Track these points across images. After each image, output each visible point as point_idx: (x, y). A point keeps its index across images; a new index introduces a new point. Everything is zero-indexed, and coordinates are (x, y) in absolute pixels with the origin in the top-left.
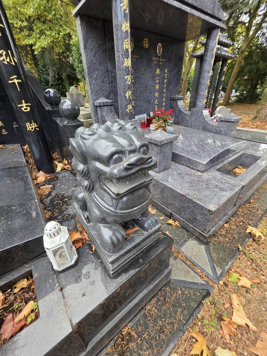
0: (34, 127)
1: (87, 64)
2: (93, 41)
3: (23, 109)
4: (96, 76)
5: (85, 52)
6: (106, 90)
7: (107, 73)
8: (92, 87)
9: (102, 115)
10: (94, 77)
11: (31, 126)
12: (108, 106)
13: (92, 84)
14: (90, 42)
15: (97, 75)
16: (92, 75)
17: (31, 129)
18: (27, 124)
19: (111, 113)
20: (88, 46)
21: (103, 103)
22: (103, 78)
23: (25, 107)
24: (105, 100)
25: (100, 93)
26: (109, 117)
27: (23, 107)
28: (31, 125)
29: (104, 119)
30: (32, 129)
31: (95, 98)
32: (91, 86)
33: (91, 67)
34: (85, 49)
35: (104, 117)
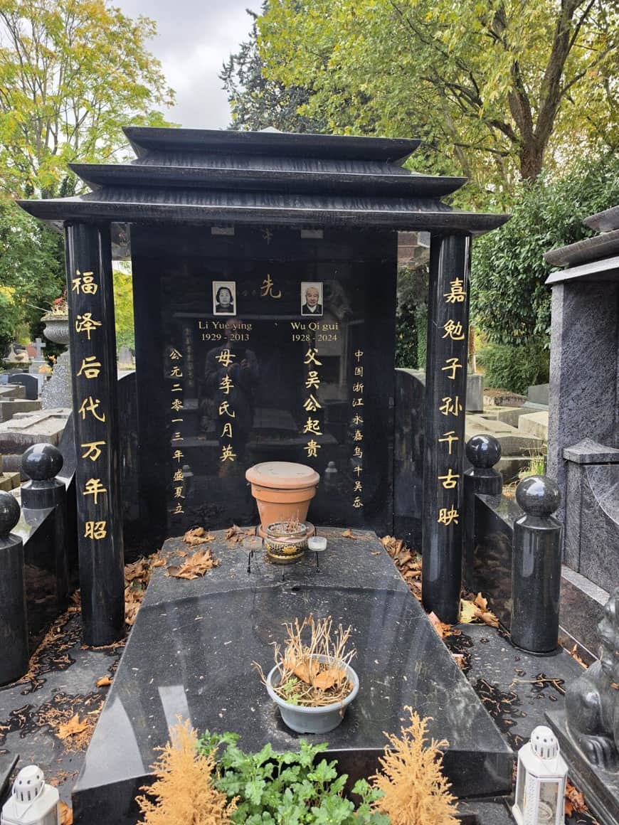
0: (451, 518)
1: (562, 369)
2: (587, 324)
3: (445, 484)
4: (579, 392)
5: (563, 345)
6: (603, 421)
7: (613, 382)
8: (565, 416)
9: (583, 487)
10: (574, 394)
11: (447, 515)
12: (606, 463)
13: (565, 409)
14: (578, 326)
15: (584, 389)
16: (570, 391)
17: (445, 521)
18: (441, 511)
19: (612, 484)
20: (572, 334)
21: (592, 456)
22: (598, 394)
23: (449, 481)
24: (598, 449)
25: (584, 429)
26: (606, 495)
27: (446, 480)
28: (449, 513)
29: (587, 498)
30: (447, 520)
31: (567, 440)
32: (561, 413)
33: (571, 374)
34: (563, 339)
35: (590, 494)
